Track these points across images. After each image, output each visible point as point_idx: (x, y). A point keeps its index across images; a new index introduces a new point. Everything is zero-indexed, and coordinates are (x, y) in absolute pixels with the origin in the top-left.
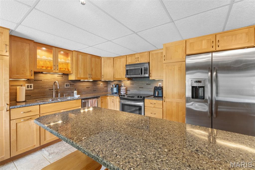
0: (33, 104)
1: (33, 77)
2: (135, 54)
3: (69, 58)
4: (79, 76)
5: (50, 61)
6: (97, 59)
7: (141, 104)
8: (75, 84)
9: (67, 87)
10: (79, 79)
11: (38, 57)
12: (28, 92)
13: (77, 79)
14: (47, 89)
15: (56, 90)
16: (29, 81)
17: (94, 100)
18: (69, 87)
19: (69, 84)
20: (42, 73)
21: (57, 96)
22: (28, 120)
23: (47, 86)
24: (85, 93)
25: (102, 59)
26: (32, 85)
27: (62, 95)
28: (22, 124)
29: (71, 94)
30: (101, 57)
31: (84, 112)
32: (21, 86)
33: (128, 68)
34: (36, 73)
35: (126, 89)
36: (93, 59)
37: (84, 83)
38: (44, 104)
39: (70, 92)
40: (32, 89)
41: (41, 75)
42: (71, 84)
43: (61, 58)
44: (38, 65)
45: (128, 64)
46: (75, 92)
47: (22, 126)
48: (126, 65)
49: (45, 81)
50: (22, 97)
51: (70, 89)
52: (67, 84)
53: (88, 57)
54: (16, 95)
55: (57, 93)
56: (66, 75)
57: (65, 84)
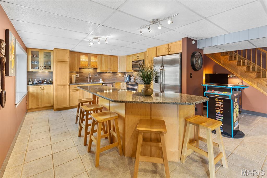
0: (78, 84)
1: (78, 71)
2: (137, 54)
3: (97, 59)
4: (102, 70)
5: (87, 62)
6: (115, 58)
7: (136, 87)
8: (101, 75)
9: (96, 76)
10: (103, 72)
11: (81, 60)
12: (77, 78)
13: (101, 71)
14: (86, 77)
15: (90, 78)
16: (77, 73)
17: (110, 84)
18: (97, 76)
19: (97, 74)
20: (83, 68)
21: (90, 81)
22: (76, 91)
23: (85, 76)
24: (108, 80)
25: (119, 57)
26: (79, 74)
27: (93, 81)
28: (74, 92)
29: (99, 80)
30: (117, 56)
31: (106, 93)
32: (74, 75)
33: (134, 64)
34: (80, 68)
35: (135, 78)
36: (112, 58)
37: (107, 73)
38: (83, 84)
39: (98, 79)
40: (79, 77)
41: (83, 69)
42: (99, 74)
43: (93, 59)
44: (81, 64)
45: (133, 61)
46: (101, 79)
47: (74, 93)
48: (133, 62)
49: (85, 72)
50: (74, 81)
51: (98, 77)
52: (96, 74)
53: (108, 57)
54: (72, 80)
55: (90, 79)
56: (95, 69)
57: (95, 74)
